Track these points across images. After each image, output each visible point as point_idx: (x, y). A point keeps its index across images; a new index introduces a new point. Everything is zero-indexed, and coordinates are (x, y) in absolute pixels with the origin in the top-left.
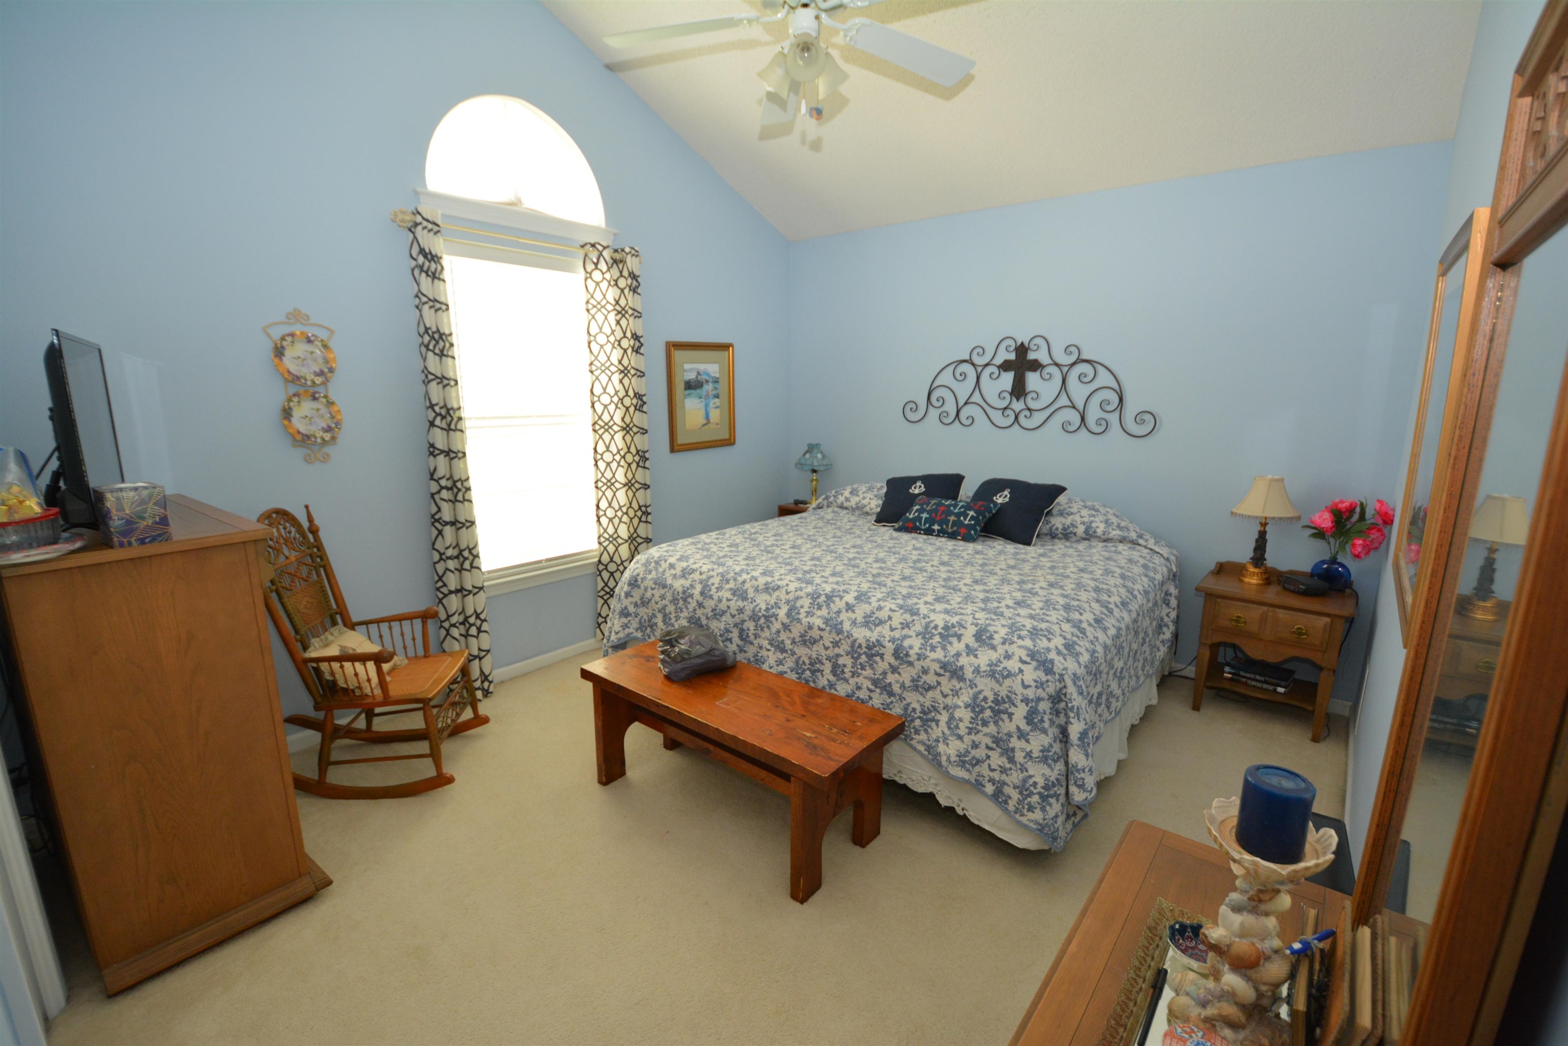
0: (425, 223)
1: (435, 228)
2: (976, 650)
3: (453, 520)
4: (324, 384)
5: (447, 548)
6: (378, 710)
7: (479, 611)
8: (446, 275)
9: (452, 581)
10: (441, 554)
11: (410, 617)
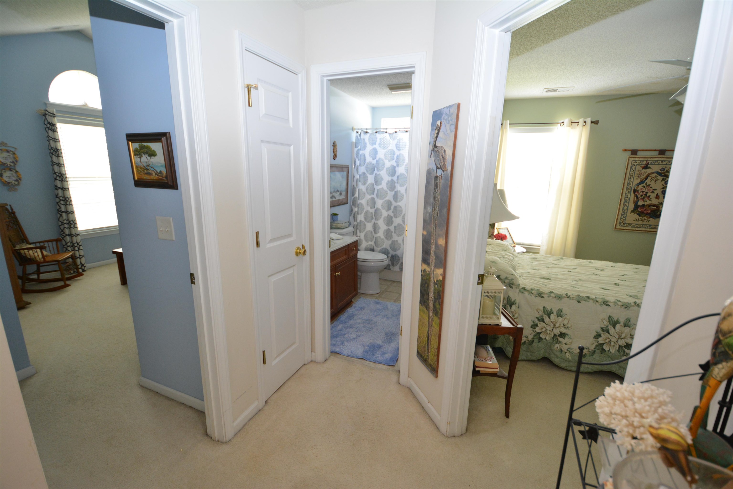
0: (49, 114)
1: (53, 115)
3: (65, 211)
4: (14, 166)
5: (64, 220)
6: (41, 265)
7: (78, 242)
8: (58, 130)
9: (67, 232)
10: (62, 223)
11: (52, 241)
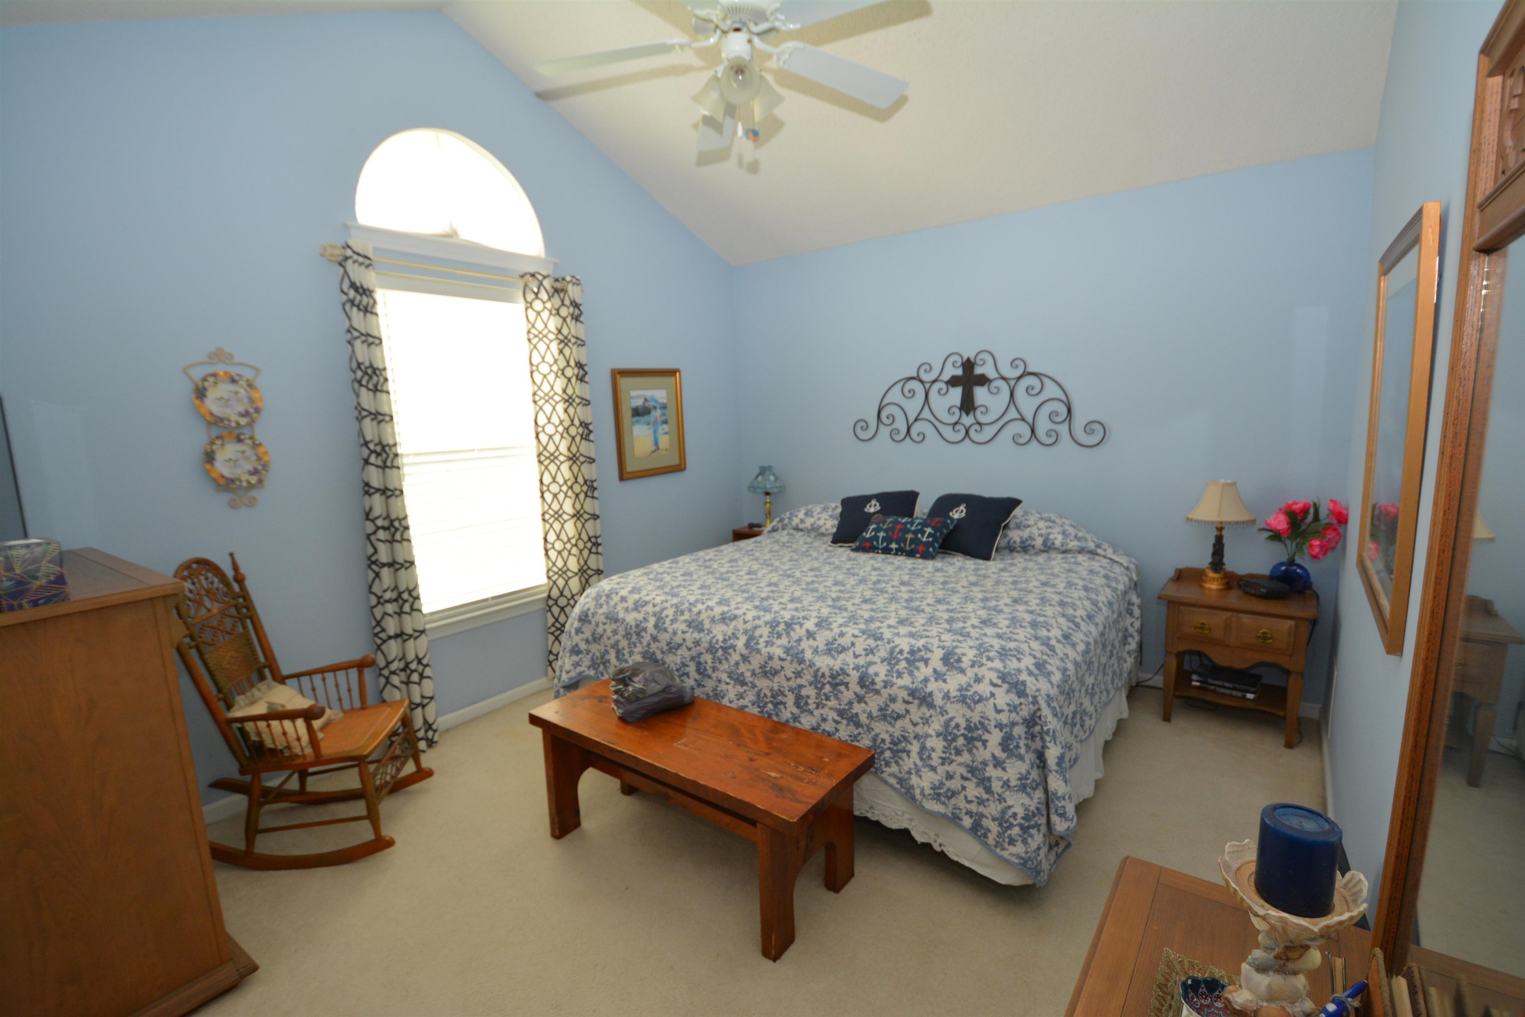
0: (355, 257)
1: (366, 262)
2: (945, 675)
3: (390, 561)
4: (250, 425)
5: (385, 591)
6: (311, 770)
7: (421, 656)
8: (379, 309)
9: (391, 626)
10: (379, 598)
11: (345, 667)
